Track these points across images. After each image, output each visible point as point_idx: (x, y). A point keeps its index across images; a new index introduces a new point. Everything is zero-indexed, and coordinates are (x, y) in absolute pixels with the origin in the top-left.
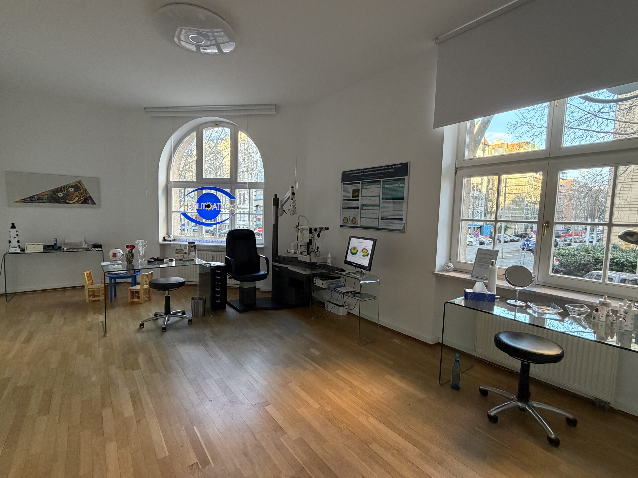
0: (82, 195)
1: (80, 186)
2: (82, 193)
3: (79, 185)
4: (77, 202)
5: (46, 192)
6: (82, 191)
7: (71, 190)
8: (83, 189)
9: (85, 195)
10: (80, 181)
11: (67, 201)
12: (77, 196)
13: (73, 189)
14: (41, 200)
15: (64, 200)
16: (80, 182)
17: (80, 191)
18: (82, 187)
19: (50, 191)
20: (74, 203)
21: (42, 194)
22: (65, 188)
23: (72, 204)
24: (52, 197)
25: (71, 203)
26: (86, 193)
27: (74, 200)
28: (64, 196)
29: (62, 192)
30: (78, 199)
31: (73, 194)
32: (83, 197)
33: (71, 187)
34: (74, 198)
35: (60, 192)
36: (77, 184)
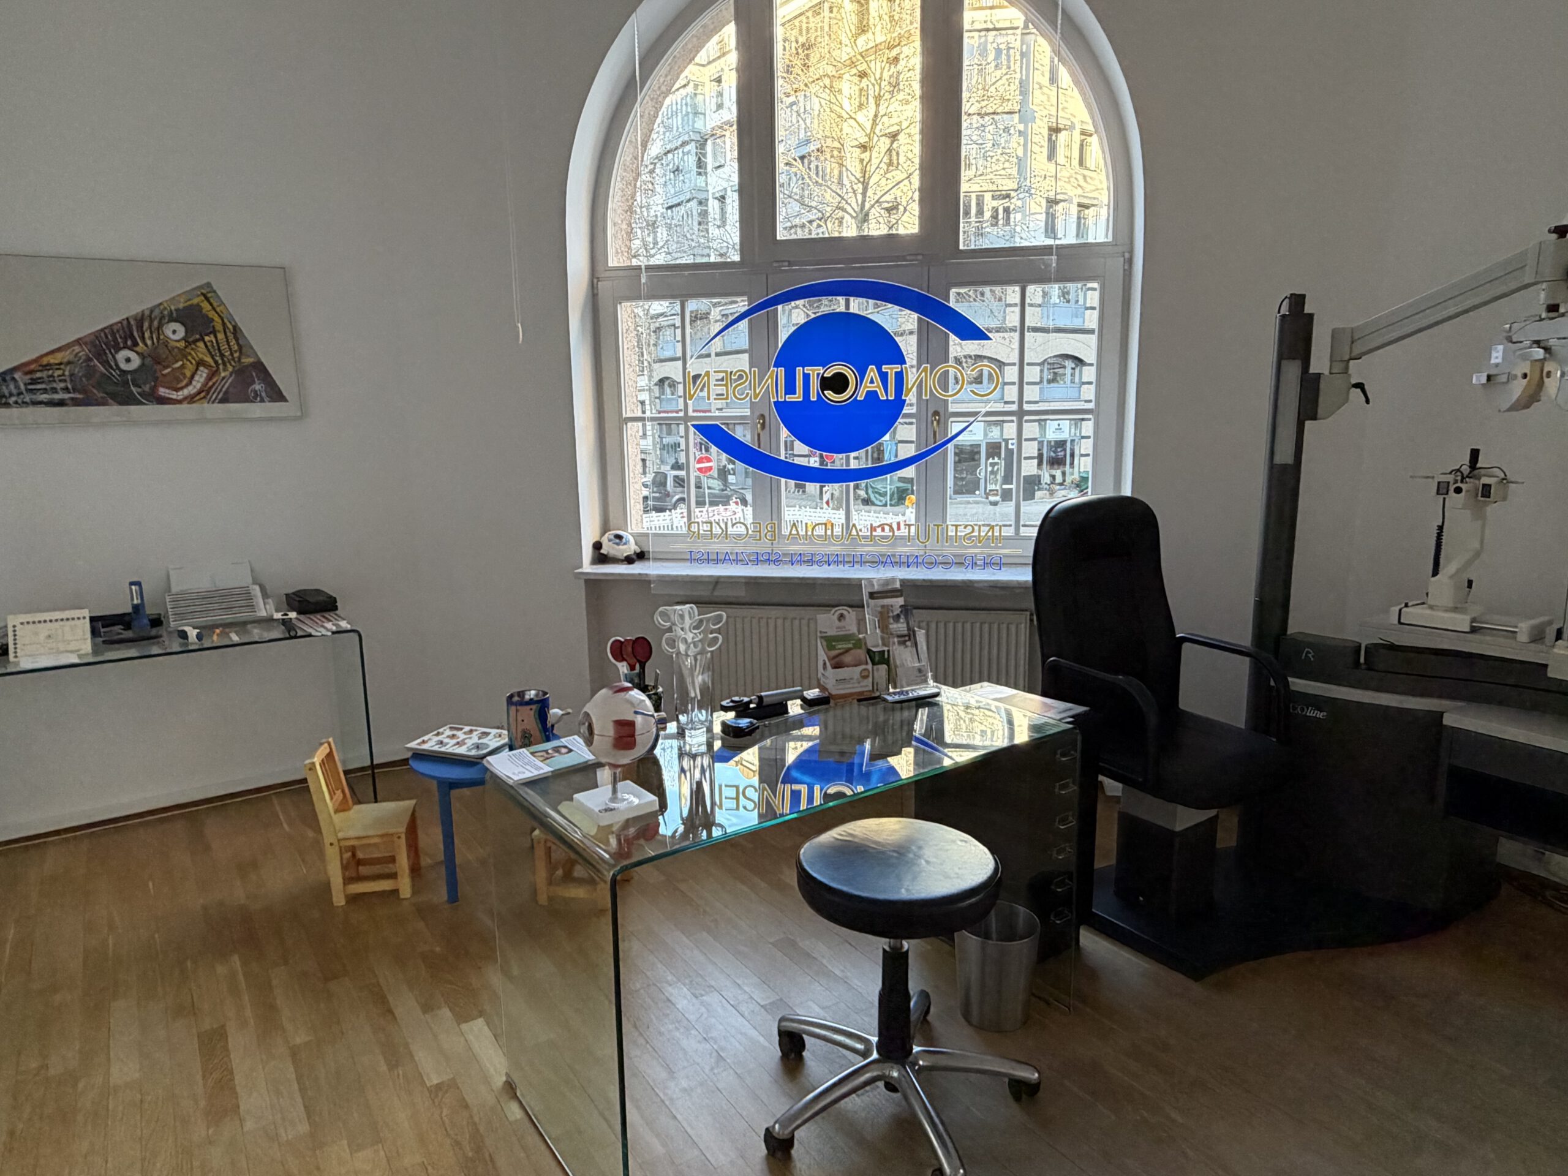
0: (222, 356)
1: (212, 314)
2: (224, 347)
3: (206, 306)
4: (204, 394)
5: (59, 350)
6: (220, 336)
7: (175, 332)
8: (224, 324)
9: (236, 355)
10: (209, 285)
11: (163, 391)
12: (200, 363)
13: (181, 332)
14: (45, 391)
15: (147, 388)
16: (207, 293)
17: (212, 338)
18: (216, 318)
19: (78, 342)
20: (191, 399)
21: (45, 361)
22: (146, 325)
23: (185, 406)
24: (90, 372)
25: (180, 402)
26: (240, 347)
27: (190, 383)
28: (143, 365)
29: (136, 344)
30: (209, 378)
31: (184, 355)
32: (230, 369)
33: (172, 320)
34: (188, 374)
35: (126, 347)
36: (195, 301)
